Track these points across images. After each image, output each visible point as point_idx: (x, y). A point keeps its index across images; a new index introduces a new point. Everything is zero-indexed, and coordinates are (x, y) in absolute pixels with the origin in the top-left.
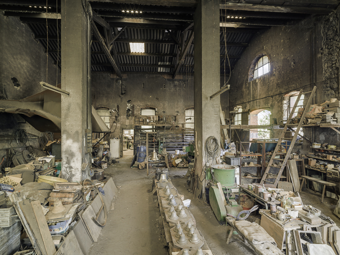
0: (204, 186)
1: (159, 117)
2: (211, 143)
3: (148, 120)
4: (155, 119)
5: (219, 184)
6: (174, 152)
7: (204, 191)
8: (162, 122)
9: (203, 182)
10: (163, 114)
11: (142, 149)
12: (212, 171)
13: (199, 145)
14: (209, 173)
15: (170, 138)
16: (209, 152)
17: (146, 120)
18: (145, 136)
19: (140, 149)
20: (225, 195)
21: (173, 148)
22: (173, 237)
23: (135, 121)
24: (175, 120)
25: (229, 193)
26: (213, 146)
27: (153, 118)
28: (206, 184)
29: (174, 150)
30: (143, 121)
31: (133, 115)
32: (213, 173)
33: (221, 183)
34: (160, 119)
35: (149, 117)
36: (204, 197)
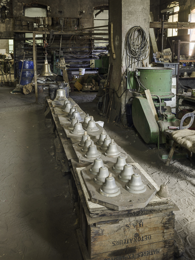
0: (123, 103)
1: (52, 19)
2: (135, 37)
3: (35, 24)
4: (47, 23)
5: (147, 92)
6: (77, 73)
7: (123, 110)
8: (57, 27)
9: (123, 98)
10: (59, 15)
11: (27, 65)
12: (138, 74)
13: (116, 43)
14: (132, 79)
15: (70, 53)
16: (131, 52)
17: (33, 24)
18: (32, 50)
19: (25, 65)
20: (157, 109)
21: (75, 67)
22: (77, 152)
23: (14, 25)
24: (78, 26)
25: (163, 107)
26: (138, 42)
27: (44, 21)
28: (127, 99)
29: (78, 70)
30: (28, 25)
31: (11, 15)
32: (139, 77)
33: (151, 91)
34: (55, 23)
35: (36, 20)
36: (125, 120)
